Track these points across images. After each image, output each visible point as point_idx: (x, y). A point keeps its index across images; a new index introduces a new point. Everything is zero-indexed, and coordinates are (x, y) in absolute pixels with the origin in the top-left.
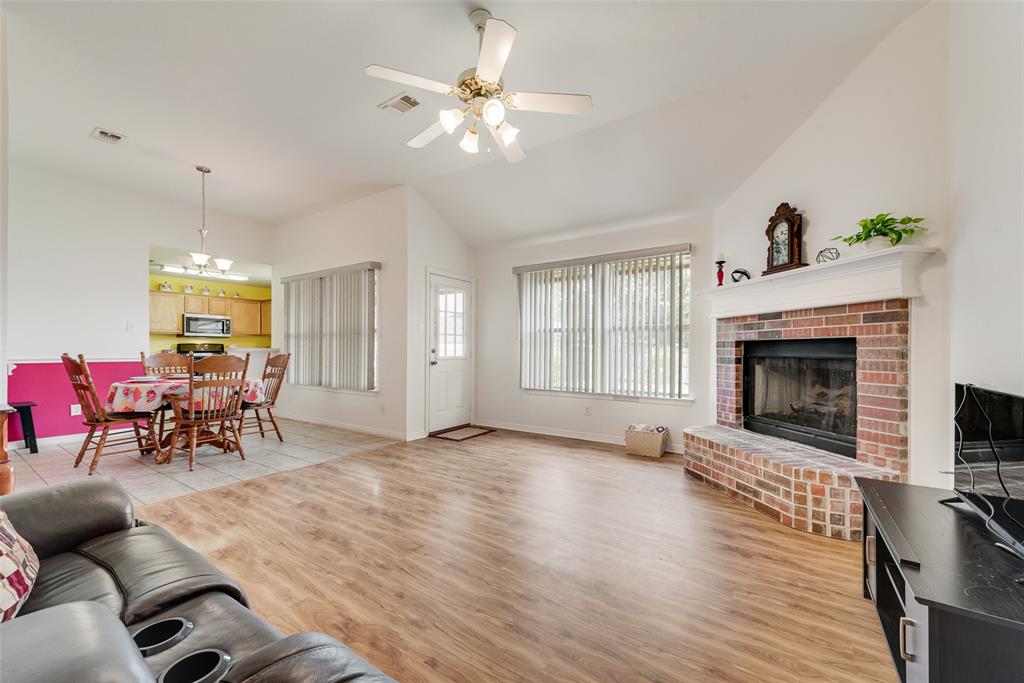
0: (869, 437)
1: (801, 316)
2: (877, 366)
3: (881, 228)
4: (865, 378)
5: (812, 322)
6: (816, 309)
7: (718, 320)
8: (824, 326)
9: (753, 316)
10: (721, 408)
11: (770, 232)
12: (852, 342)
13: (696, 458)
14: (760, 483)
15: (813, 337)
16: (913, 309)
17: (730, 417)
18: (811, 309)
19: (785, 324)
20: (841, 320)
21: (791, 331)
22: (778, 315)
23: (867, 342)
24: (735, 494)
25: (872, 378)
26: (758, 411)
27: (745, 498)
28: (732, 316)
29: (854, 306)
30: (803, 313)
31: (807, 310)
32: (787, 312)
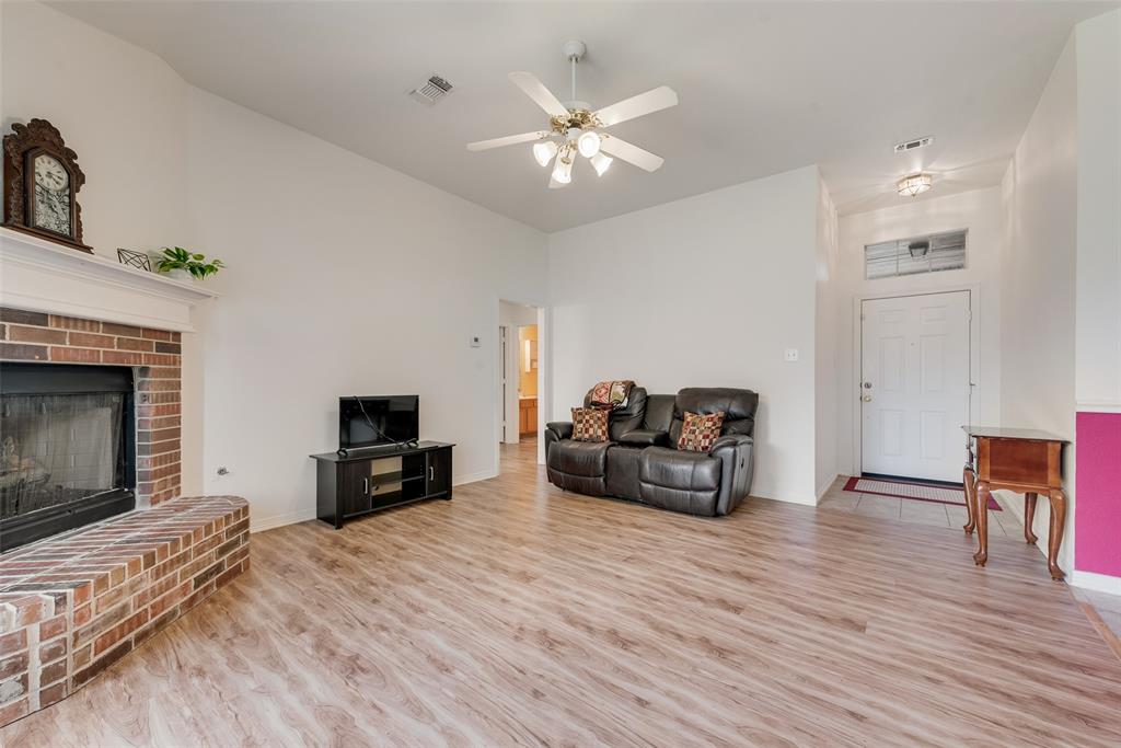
0: (161, 473)
1: (84, 328)
2: (167, 397)
4: (157, 412)
5: (101, 342)
6: (106, 324)
8: (116, 350)
15: (102, 363)
16: (184, 344)
18: (98, 322)
19: (56, 337)
20: (136, 344)
21: (65, 349)
22: (40, 318)
23: (158, 373)
25: (162, 410)
30: (88, 324)
31: (93, 323)
32: (57, 317)
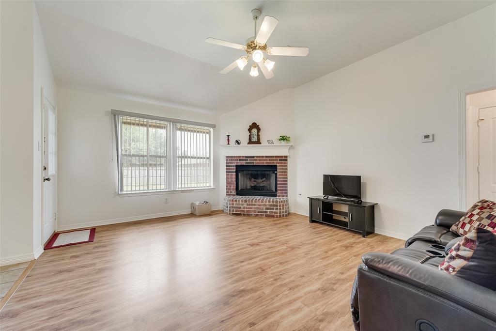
0: (280, 190)
2: (282, 172)
3: (283, 138)
4: (280, 175)
5: (265, 160)
6: (266, 156)
7: (227, 157)
9: (243, 157)
10: (228, 189)
11: (250, 130)
12: (276, 166)
13: (237, 208)
14: (267, 209)
15: (265, 164)
16: (288, 159)
17: (233, 192)
18: (264, 156)
19: (256, 160)
20: (273, 160)
21: (257, 162)
22: (253, 157)
23: (279, 166)
24: (257, 215)
25: (281, 175)
26: (240, 189)
27: (261, 215)
28: (235, 155)
29: (276, 157)
30: (262, 157)
32: (256, 156)
